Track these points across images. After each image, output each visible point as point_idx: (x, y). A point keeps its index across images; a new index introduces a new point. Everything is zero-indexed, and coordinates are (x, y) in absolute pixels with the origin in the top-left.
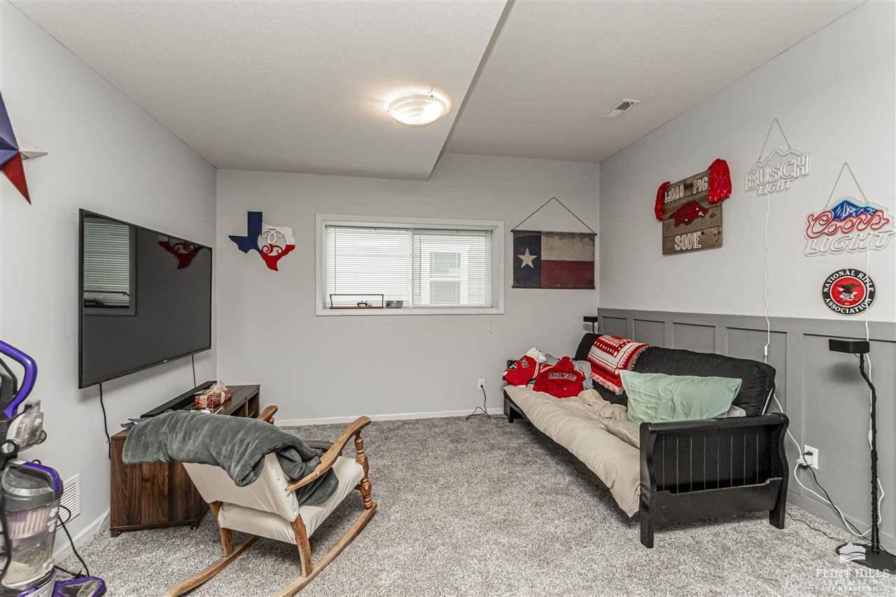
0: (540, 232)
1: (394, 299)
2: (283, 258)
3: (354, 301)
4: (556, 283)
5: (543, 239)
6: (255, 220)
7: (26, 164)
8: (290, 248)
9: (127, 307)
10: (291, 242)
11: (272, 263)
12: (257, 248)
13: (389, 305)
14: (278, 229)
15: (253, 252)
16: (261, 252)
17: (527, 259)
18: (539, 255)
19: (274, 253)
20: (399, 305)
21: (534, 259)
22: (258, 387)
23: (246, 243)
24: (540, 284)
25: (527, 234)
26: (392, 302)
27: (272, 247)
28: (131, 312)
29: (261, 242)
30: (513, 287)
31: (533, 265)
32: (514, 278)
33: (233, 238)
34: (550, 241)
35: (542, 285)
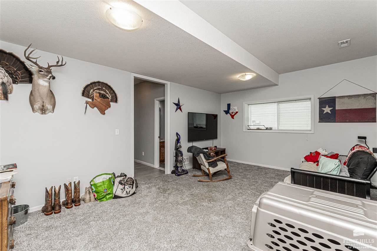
0: (335, 97)
1: (269, 127)
2: (235, 115)
3: (256, 127)
4: (347, 120)
5: (337, 100)
6: (229, 106)
7: (181, 107)
8: (237, 112)
9: (205, 128)
10: (237, 111)
11: (233, 117)
12: (229, 113)
13: (267, 129)
14: (234, 108)
15: (228, 114)
16: (230, 114)
17: (327, 110)
18: (334, 107)
19: (233, 114)
20: (271, 129)
21: (331, 110)
22: (225, 149)
23: (227, 112)
24: (335, 120)
25: (327, 99)
26: (268, 128)
27: (233, 112)
28: (206, 129)
29: (231, 111)
30: (319, 122)
31: (331, 112)
32: (319, 118)
33: (224, 111)
34: (342, 100)
35: (336, 121)
